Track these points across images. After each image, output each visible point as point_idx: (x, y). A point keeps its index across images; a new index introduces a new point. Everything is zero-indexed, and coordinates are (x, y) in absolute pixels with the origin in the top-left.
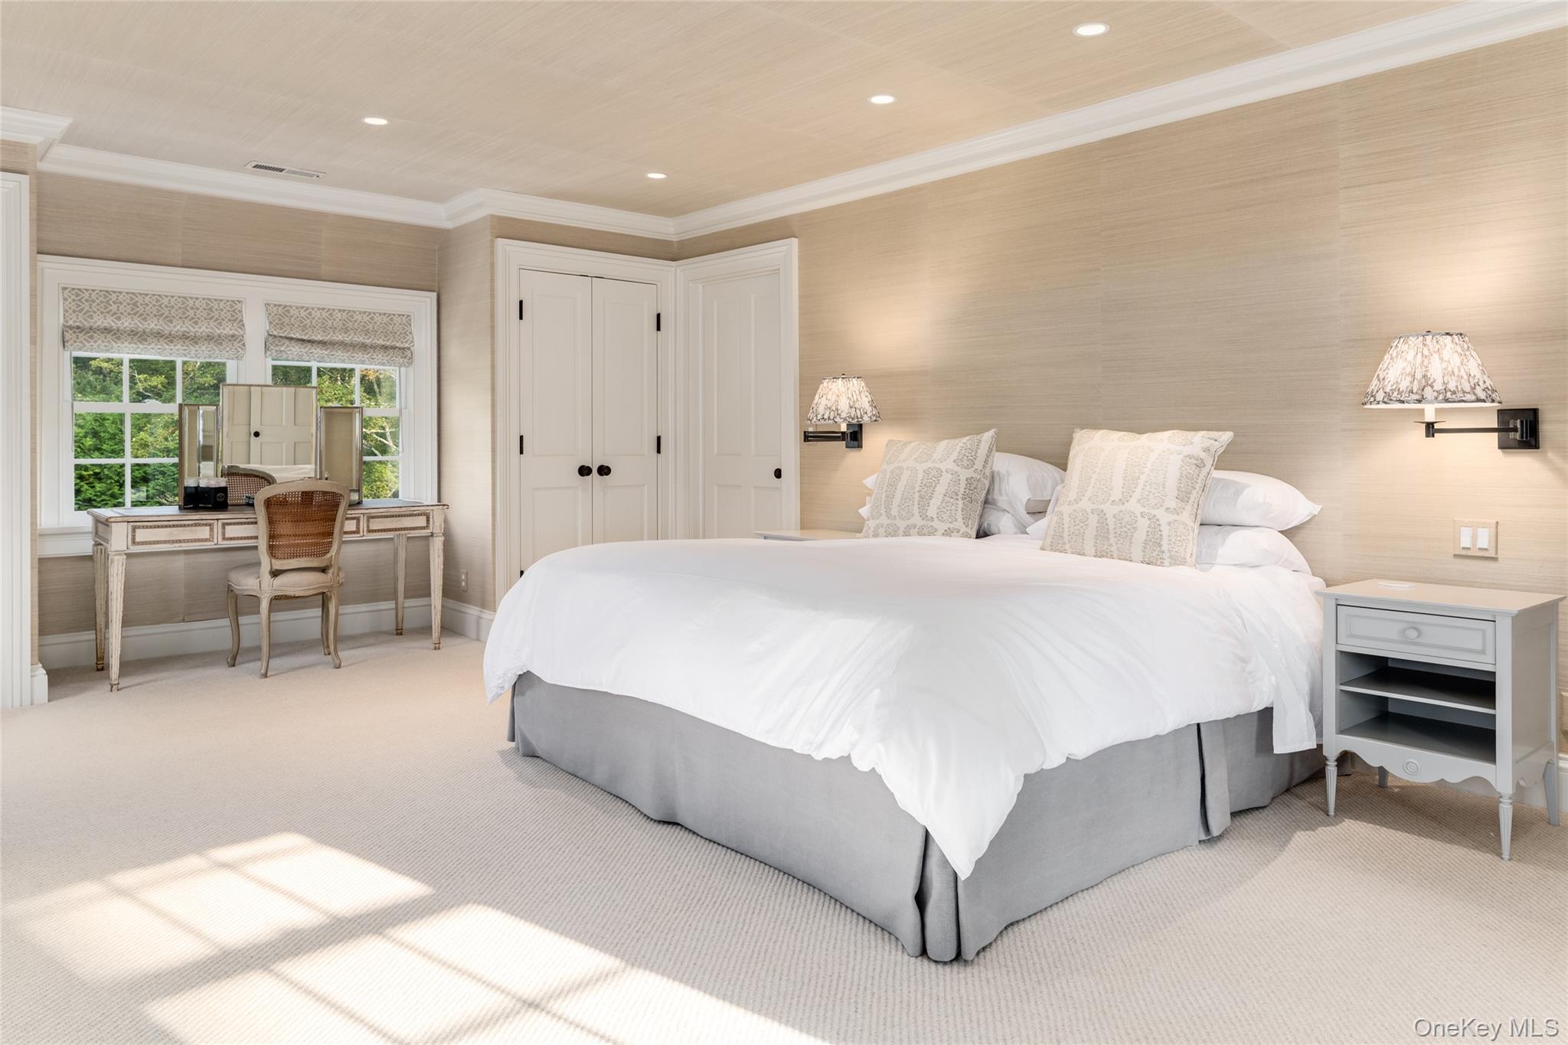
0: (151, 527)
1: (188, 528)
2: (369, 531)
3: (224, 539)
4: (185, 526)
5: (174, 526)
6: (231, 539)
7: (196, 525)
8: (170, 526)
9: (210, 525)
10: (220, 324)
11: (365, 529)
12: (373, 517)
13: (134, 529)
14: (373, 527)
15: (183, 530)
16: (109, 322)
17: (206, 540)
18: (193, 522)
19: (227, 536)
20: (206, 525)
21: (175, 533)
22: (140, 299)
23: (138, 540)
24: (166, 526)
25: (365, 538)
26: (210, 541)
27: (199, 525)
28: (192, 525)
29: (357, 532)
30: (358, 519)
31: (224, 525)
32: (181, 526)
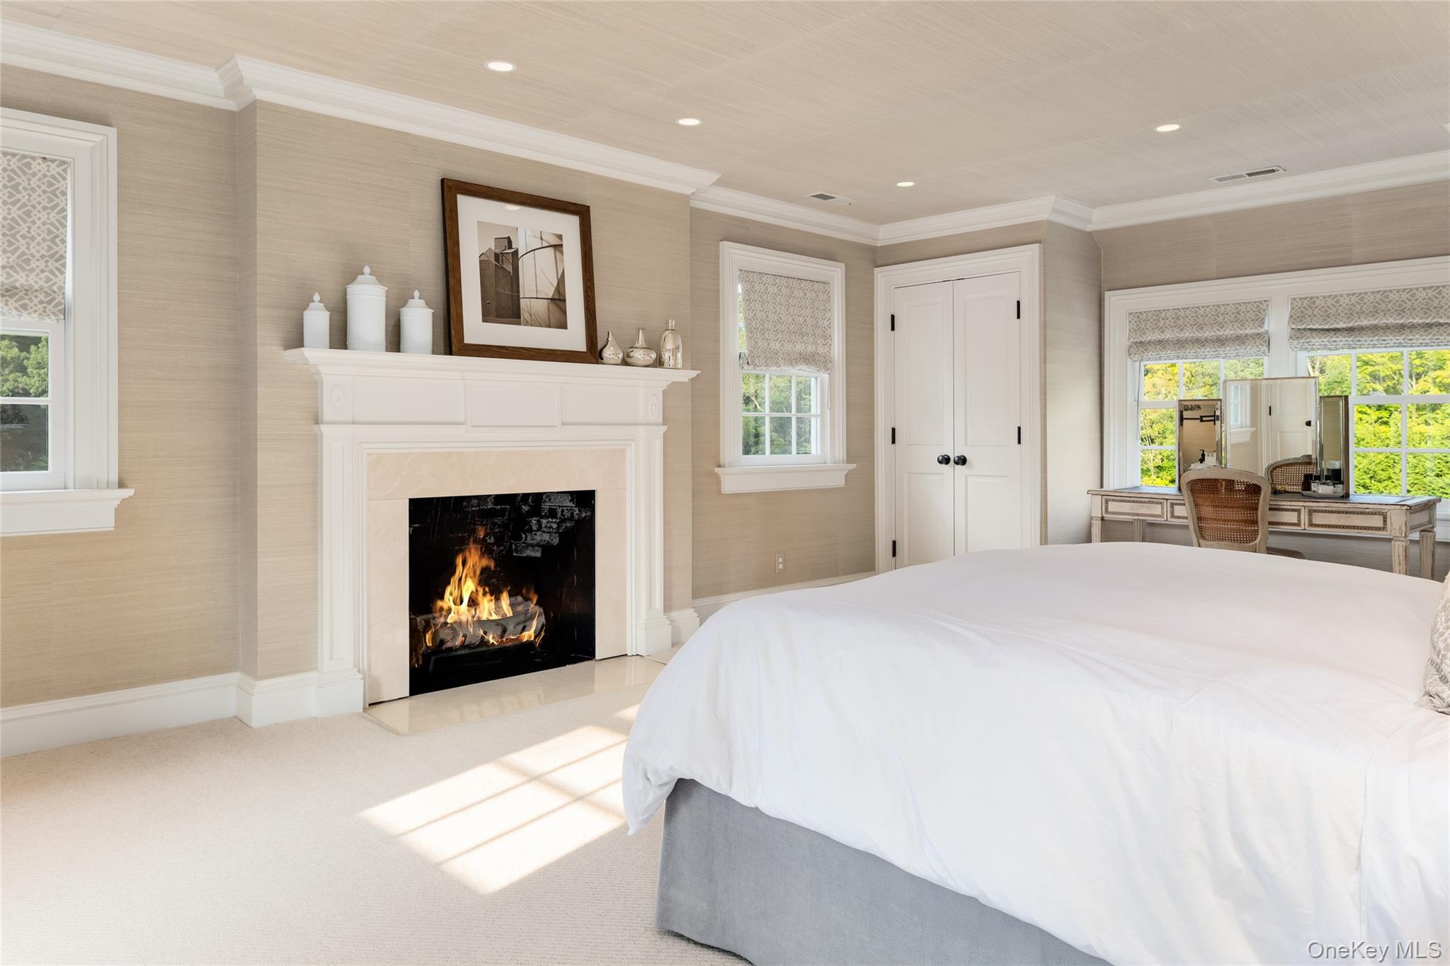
0: (1118, 501)
1: (1145, 504)
2: (1311, 525)
3: (1173, 516)
4: (1142, 502)
5: (1134, 502)
6: (1178, 517)
7: (1150, 502)
8: (1131, 502)
9: (1161, 503)
10: (1243, 325)
11: (1307, 523)
12: (1315, 511)
13: (1107, 502)
14: (1315, 521)
15: (1141, 506)
16: (1157, 336)
17: (1158, 516)
18: (1148, 500)
19: (1175, 514)
20: (1158, 503)
21: (1136, 507)
22: (1182, 313)
23: (1110, 510)
24: (1128, 501)
25: (1305, 531)
26: (1161, 517)
27: (1153, 503)
28: (1147, 502)
29: (1298, 524)
30: (1299, 511)
31: (1172, 505)
32: (1139, 502)
